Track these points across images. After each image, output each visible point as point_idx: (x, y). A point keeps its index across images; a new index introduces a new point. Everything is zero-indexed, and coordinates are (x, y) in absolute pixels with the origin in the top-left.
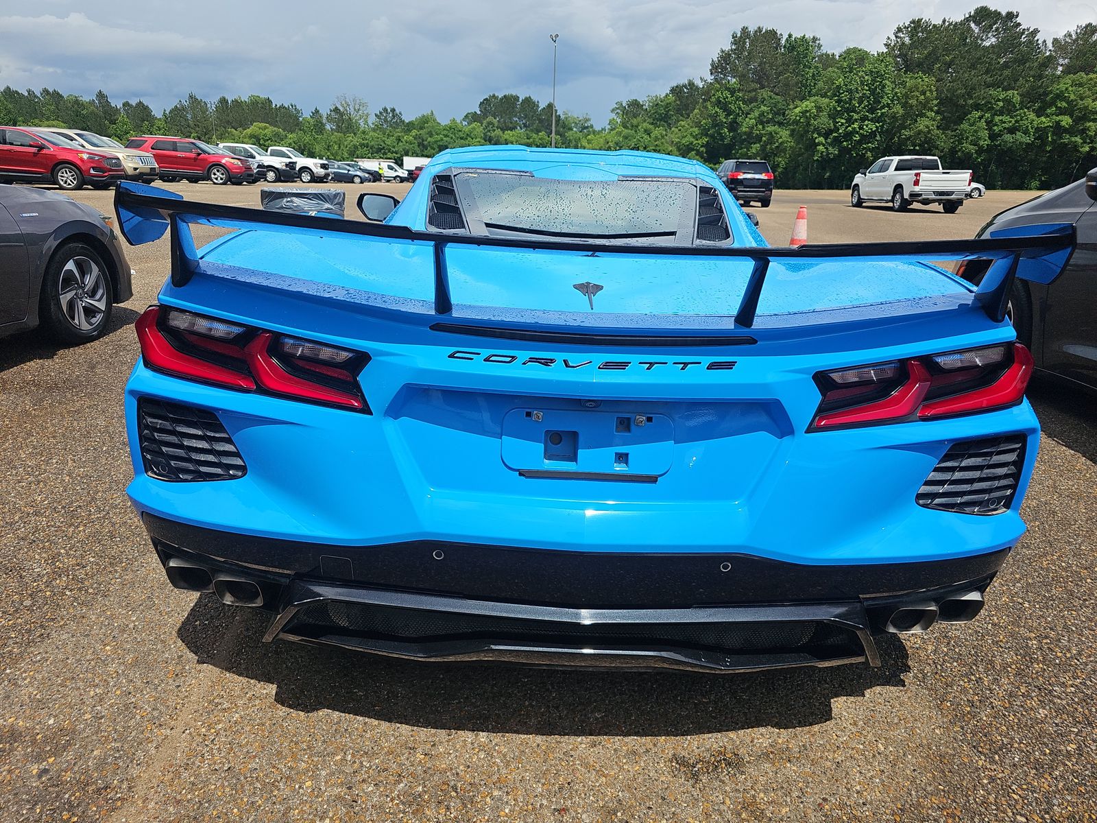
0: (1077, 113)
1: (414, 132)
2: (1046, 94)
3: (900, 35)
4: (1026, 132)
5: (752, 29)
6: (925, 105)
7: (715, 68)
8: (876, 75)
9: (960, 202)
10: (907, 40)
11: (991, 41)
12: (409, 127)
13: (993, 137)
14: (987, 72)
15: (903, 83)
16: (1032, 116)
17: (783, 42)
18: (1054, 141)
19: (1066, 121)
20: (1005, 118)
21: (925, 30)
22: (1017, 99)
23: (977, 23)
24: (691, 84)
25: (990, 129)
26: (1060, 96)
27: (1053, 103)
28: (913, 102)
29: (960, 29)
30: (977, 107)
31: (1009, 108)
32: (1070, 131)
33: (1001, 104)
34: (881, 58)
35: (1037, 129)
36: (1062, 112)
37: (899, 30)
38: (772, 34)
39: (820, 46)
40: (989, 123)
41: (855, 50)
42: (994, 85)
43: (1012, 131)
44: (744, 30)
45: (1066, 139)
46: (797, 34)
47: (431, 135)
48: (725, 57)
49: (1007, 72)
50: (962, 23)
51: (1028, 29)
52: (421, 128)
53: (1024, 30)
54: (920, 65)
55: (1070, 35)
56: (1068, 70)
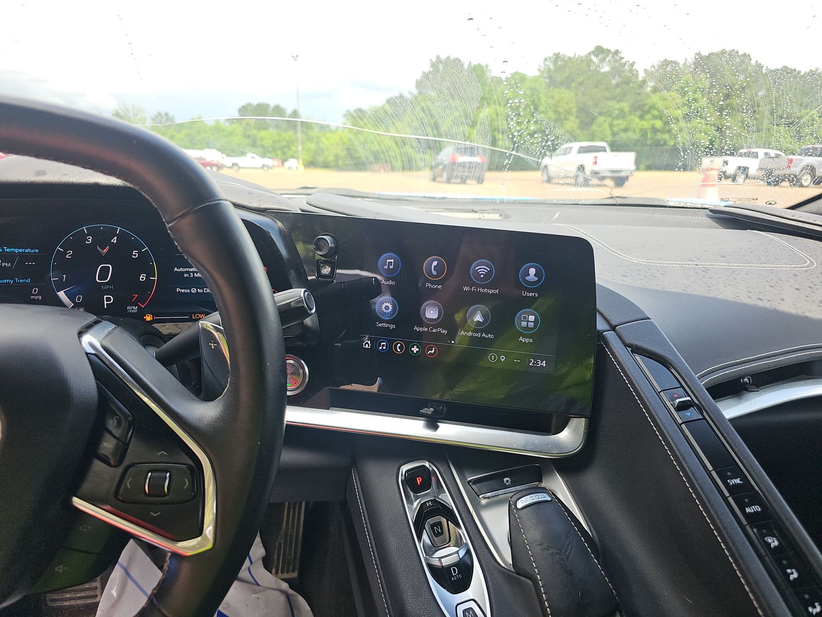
0: (664, 119)
1: (185, 131)
2: (644, 105)
3: (547, 63)
4: (634, 131)
5: (443, 57)
6: (569, 112)
7: (419, 84)
8: (534, 90)
9: (626, 178)
10: (551, 67)
11: (606, 68)
12: (181, 126)
13: (614, 134)
14: (606, 90)
15: (553, 97)
16: (637, 120)
17: (466, 66)
18: (652, 138)
19: (658, 124)
20: (620, 121)
21: (563, 60)
22: (627, 109)
23: (596, 56)
24: (401, 96)
25: (611, 129)
26: (653, 107)
27: (648, 112)
28: (561, 110)
29: (586, 60)
30: (601, 114)
31: (622, 115)
32: (662, 131)
33: (616, 112)
34: (535, 79)
35: (641, 130)
36: (654, 117)
37: (546, 59)
38: (457, 61)
39: (490, 71)
40: (611, 125)
41: (516, 73)
42: (612, 98)
43: (625, 130)
44: (438, 57)
45: (659, 136)
46: (475, 62)
47: (199, 133)
48: (426, 76)
49: (619, 90)
50: (586, 56)
51: (629, 61)
52: (191, 128)
53: (626, 62)
54: (561, 84)
55: (653, 66)
56: (655, 90)
